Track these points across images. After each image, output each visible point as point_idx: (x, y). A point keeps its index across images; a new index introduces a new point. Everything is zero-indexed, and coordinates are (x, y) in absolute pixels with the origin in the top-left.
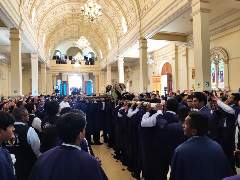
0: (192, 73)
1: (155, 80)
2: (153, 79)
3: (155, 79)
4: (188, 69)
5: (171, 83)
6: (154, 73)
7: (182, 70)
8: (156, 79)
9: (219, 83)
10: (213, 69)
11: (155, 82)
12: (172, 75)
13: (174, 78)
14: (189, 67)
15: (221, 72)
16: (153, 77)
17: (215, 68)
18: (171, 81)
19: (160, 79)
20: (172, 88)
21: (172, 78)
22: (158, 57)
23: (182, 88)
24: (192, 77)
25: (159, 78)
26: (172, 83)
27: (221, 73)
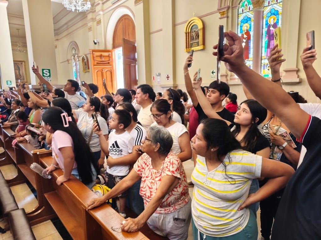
0: (185, 35)
1: (99, 59)
2: (94, 58)
3: (97, 56)
4: (174, 25)
5: (135, 66)
6: (95, 43)
7: (161, 30)
8: (101, 56)
9: (261, 59)
10: (247, 20)
11: (97, 63)
12: (136, 45)
13: (141, 54)
14: (179, 20)
15: (271, 28)
16: (93, 51)
17: (253, 19)
18: (135, 60)
19: (109, 56)
20: (137, 79)
21: (136, 54)
22: (103, 4)
23: (159, 77)
24: (187, 48)
25: (106, 54)
26: (137, 66)
27: (268, 32)
